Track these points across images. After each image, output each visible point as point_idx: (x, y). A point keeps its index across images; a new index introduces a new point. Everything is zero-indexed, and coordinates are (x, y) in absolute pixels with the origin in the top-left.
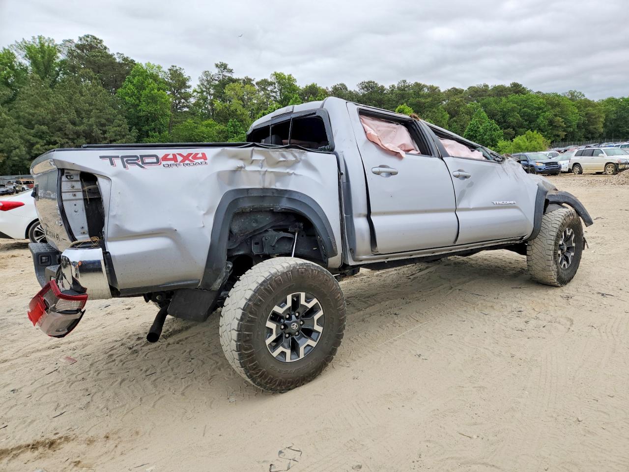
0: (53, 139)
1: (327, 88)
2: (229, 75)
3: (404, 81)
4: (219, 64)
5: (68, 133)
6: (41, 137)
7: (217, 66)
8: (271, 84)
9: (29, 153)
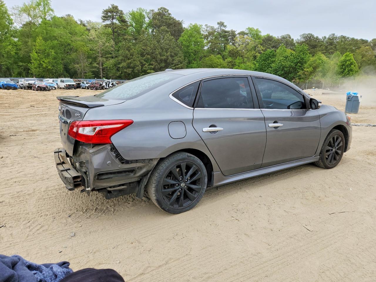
0: (152, 62)
1: (278, 37)
2: (224, 28)
3: (334, 35)
4: (219, 22)
5: (157, 60)
6: (147, 62)
7: (218, 23)
8: (247, 34)
9: (142, 68)
